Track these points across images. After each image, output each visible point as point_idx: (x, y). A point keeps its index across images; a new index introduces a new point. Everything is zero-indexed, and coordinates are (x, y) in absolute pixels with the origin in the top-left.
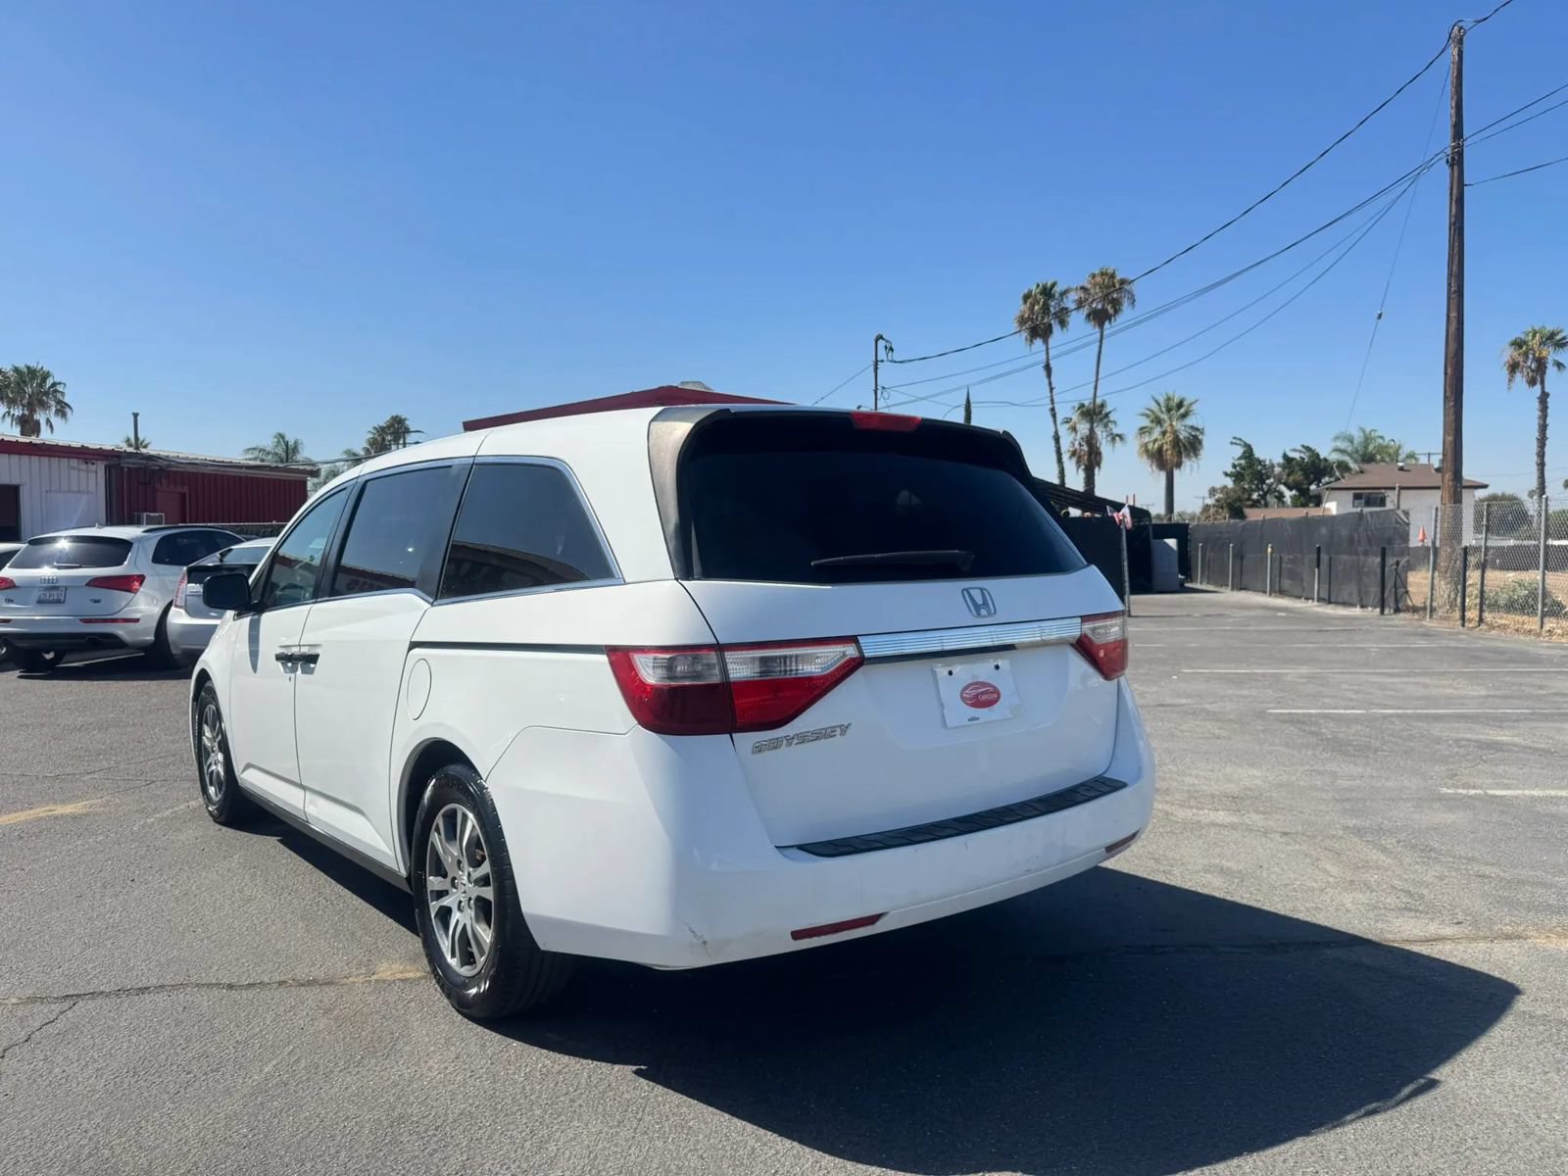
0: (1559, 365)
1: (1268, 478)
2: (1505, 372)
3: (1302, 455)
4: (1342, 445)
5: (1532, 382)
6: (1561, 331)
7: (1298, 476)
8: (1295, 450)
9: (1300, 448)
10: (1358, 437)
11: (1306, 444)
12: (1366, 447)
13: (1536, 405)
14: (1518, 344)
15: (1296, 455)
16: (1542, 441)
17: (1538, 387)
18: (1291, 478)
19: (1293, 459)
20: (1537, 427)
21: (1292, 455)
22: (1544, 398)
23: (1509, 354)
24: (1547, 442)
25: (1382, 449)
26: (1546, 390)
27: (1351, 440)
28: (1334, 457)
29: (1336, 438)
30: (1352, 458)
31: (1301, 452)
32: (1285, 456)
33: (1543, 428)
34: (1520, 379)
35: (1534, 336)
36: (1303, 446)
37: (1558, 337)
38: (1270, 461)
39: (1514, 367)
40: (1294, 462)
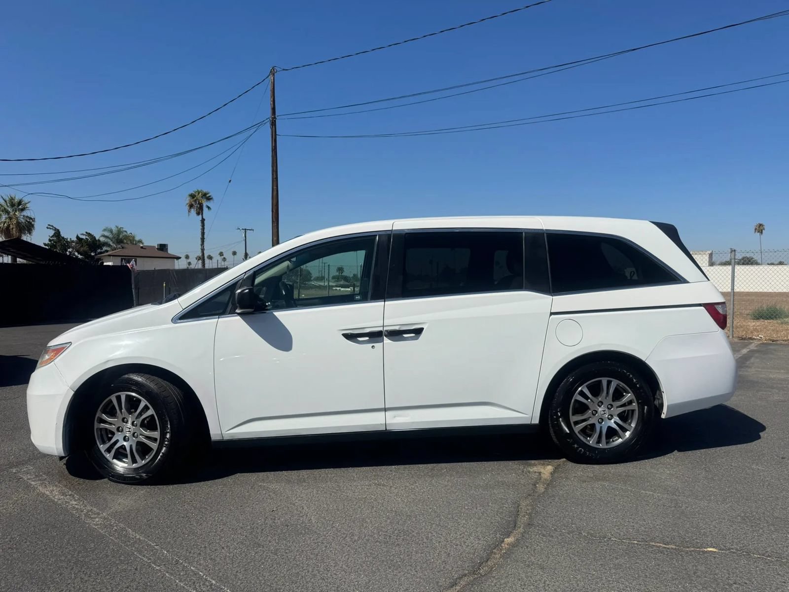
0: (209, 208)
1: (69, 248)
2: (187, 207)
3: (87, 237)
4: (106, 234)
5: (198, 214)
6: (208, 193)
7: (86, 248)
8: (83, 234)
9: (85, 233)
10: (115, 230)
11: (88, 232)
12: (118, 236)
13: (200, 224)
14: (192, 196)
15: (84, 237)
16: (203, 239)
17: (200, 216)
18: (82, 249)
19: (82, 239)
20: (201, 233)
21: (81, 237)
22: (203, 220)
23: (188, 200)
24: (205, 240)
25: (127, 237)
26: (204, 218)
27: (111, 231)
28: (102, 239)
29: (105, 230)
30: (111, 240)
31: (86, 236)
32: (78, 237)
33: (203, 234)
34: (193, 212)
35: (199, 194)
36: (86, 233)
37: (208, 196)
38: (71, 239)
39: (191, 206)
40: (83, 241)
